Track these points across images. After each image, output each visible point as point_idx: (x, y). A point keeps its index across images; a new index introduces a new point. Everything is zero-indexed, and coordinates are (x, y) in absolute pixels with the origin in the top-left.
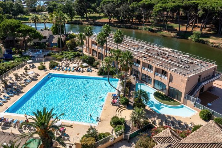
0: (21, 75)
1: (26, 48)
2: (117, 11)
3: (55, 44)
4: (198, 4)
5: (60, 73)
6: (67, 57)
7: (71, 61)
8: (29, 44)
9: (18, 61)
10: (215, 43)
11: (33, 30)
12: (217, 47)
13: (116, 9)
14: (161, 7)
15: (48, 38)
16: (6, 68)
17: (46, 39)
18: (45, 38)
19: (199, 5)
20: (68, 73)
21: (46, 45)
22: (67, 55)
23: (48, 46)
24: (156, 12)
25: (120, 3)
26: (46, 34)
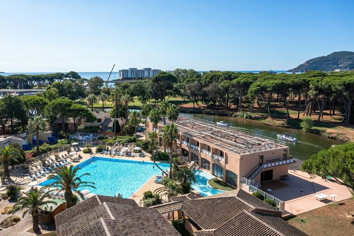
0: (63, 156)
1: (75, 131)
2: (205, 91)
3: (110, 128)
4: (309, 81)
5: (108, 157)
6: (120, 142)
7: (123, 146)
8: (79, 128)
9: (62, 144)
10: (332, 133)
11: (85, 110)
12: (335, 138)
13: (203, 89)
14: (258, 86)
15: (103, 121)
16: (48, 149)
17: (100, 122)
18: (99, 120)
19: (310, 83)
20: (116, 157)
21: (99, 129)
22: (121, 140)
23: (101, 131)
24: (252, 93)
25: (209, 82)
26: (101, 115)
